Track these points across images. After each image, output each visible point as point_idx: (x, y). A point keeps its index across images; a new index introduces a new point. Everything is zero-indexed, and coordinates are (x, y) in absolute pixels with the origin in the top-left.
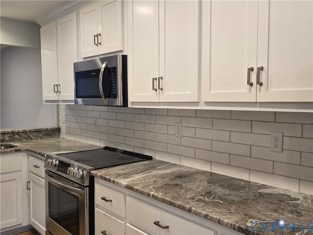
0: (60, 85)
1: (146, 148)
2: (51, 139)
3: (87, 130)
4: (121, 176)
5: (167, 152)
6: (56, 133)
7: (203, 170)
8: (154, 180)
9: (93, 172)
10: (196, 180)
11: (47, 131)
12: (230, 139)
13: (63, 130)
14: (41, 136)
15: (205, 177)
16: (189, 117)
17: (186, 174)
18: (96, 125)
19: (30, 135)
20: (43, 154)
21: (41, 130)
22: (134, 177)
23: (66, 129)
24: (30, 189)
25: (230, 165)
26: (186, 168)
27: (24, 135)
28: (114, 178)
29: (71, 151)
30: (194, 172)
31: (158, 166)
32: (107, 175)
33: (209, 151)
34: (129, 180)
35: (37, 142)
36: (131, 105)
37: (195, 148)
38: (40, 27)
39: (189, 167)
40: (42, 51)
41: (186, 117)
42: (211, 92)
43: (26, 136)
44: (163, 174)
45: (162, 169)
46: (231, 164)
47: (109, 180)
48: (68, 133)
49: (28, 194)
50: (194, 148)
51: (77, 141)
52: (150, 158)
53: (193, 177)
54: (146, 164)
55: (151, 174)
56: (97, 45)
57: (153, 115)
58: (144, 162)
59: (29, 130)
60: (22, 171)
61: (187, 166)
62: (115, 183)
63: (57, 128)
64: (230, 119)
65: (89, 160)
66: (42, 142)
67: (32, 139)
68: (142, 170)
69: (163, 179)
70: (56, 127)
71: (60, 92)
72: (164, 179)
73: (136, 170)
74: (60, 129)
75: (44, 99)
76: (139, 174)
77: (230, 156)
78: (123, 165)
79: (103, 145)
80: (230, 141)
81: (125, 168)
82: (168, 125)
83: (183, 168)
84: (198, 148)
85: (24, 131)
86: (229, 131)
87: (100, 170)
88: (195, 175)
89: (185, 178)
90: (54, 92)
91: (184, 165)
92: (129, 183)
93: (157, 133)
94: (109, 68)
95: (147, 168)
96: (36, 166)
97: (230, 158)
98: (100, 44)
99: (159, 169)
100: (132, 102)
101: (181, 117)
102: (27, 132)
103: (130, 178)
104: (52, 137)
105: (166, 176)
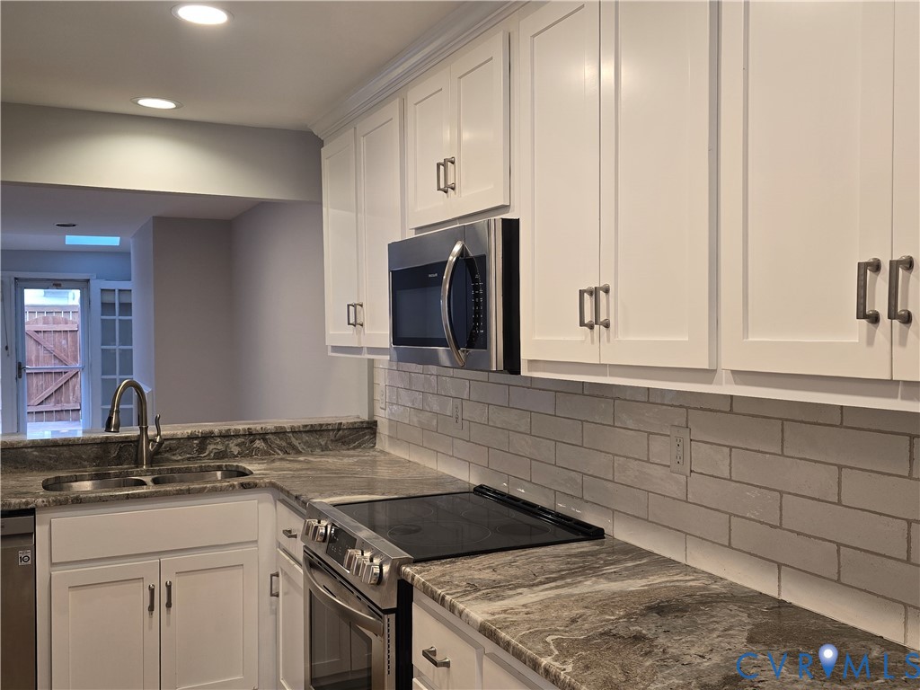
0: (361, 306)
1: (587, 502)
2: (351, 452)
3: (437, 432)
4: (480, 590)
5: (647, 520)
6: (364, 435)
7: (753, 591)
8: (576, 612)
9: (408, 569)
10: (712, 626)
11: (339, 430)
12: (839, 495)
13: (383, 429)
14: (323, 443)
15: (749, 616)
16: (711, 411)
17: (689, 600)
18: (460, 418)
19: (293, 440)
20: (303, 502)
21: (324, 428)
22: (517, 597)
23: (390, 427)
24: (278, 596)
25: (838, 581)
26: (700, 576)
27: (278, 442)
28: (454, 596)
29: (383, 494)
30: (718, 594)
31: (612, 564)
32: (439, 583)
33: (772, 526)
34: (497, 606)
35: (309, 462)
36: (529, 371)
37: (731, 515)
38: (321, 143)
39: (711, 576)
40: (324, 209)
41: (701, 409)
42: (750, 339)
43: (284, 444)
44: (614, 593)
45: (617, 576)
46: (842, 580)
47: (442, 601)
48: (393, 439)
49: (274, 607)
50: (726, 513)
51: (415, 463)
52: (596, 534)
53: (705, 614)
54: (575, 556)
55: (576, 590)
56: (446, 192)
57: (607, 397)
58: (575, 545)
59: (292, 427)
60: (259, 541)
61: (705, 569)
62: (456, 612)
63: (368, 422)
64: (838, 424)
65: (414, 528)
66: (320, 461)
67: (299, 452)
68: (553, 572)
69: (602, 613)
70: (365, 417)
71: (362, 325)
72: (606, 613)
73: (535, 572)
74: (376, 426)
75: (330, 342)
76: (535, 589)
77: (838, 551)
78: (504, 553)
79: (475, 482)
80: (839, 500)
81: (503, 565)
82: (650, 433)
83: (688, 578)
84: (738, 516)
85: (279, 431)
86: (835, 465)
87: (427, 566)
88: (719, 605)
89: (676, 616)
90: (349, 324)
91: (698, 567)
92: (491, 618)
93: (617, 455)
94: (472, 259)
95: (572, 567)
96: (290, 531)
97: (839, 560)
98: (453, 189)
99: (608, 577)
100: (531, 362)
101: (687, 408)
102: (285, 432)
103: (504, 598)
104: (354, 448)
105: (620, 603)
